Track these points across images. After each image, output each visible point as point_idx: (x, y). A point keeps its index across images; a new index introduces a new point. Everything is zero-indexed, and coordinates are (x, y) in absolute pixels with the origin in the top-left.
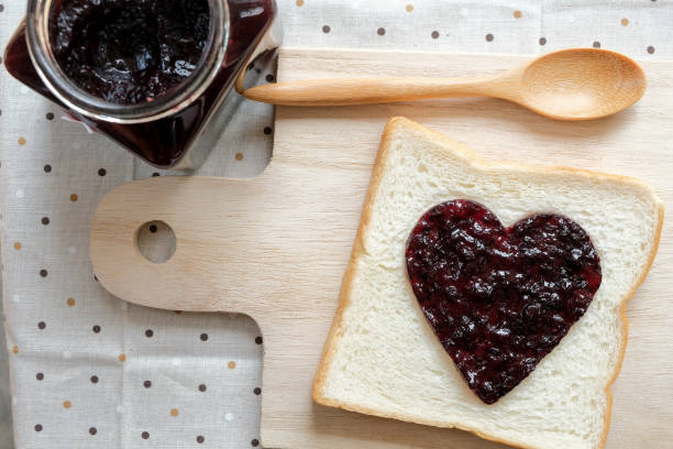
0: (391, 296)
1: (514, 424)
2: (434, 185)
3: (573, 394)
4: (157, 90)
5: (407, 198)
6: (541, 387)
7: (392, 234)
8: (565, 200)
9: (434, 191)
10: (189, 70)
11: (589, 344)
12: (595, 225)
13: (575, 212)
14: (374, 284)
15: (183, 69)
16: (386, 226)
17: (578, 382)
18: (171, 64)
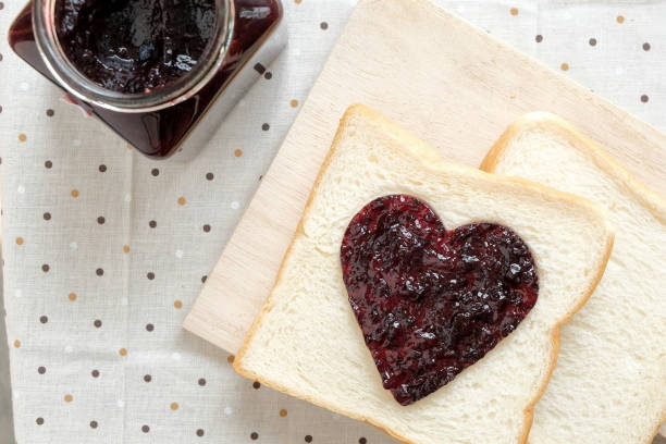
0: (323, 281)
1: (426, 430)
2: (382, 177)
3: (491, 409)
4: (156, 82)
5: (354, 186)
6: (459, 397)
7: (333, 220)
8: (513, 212)
9: (381, 183)
10: (191, 65)
11: (516, 363)
12: (541, 243)
13: (523, 227)
14: (308, 266)
15: (184, 62)
16: (329, 211)
17: (499, 399)
18: (173, 58)
